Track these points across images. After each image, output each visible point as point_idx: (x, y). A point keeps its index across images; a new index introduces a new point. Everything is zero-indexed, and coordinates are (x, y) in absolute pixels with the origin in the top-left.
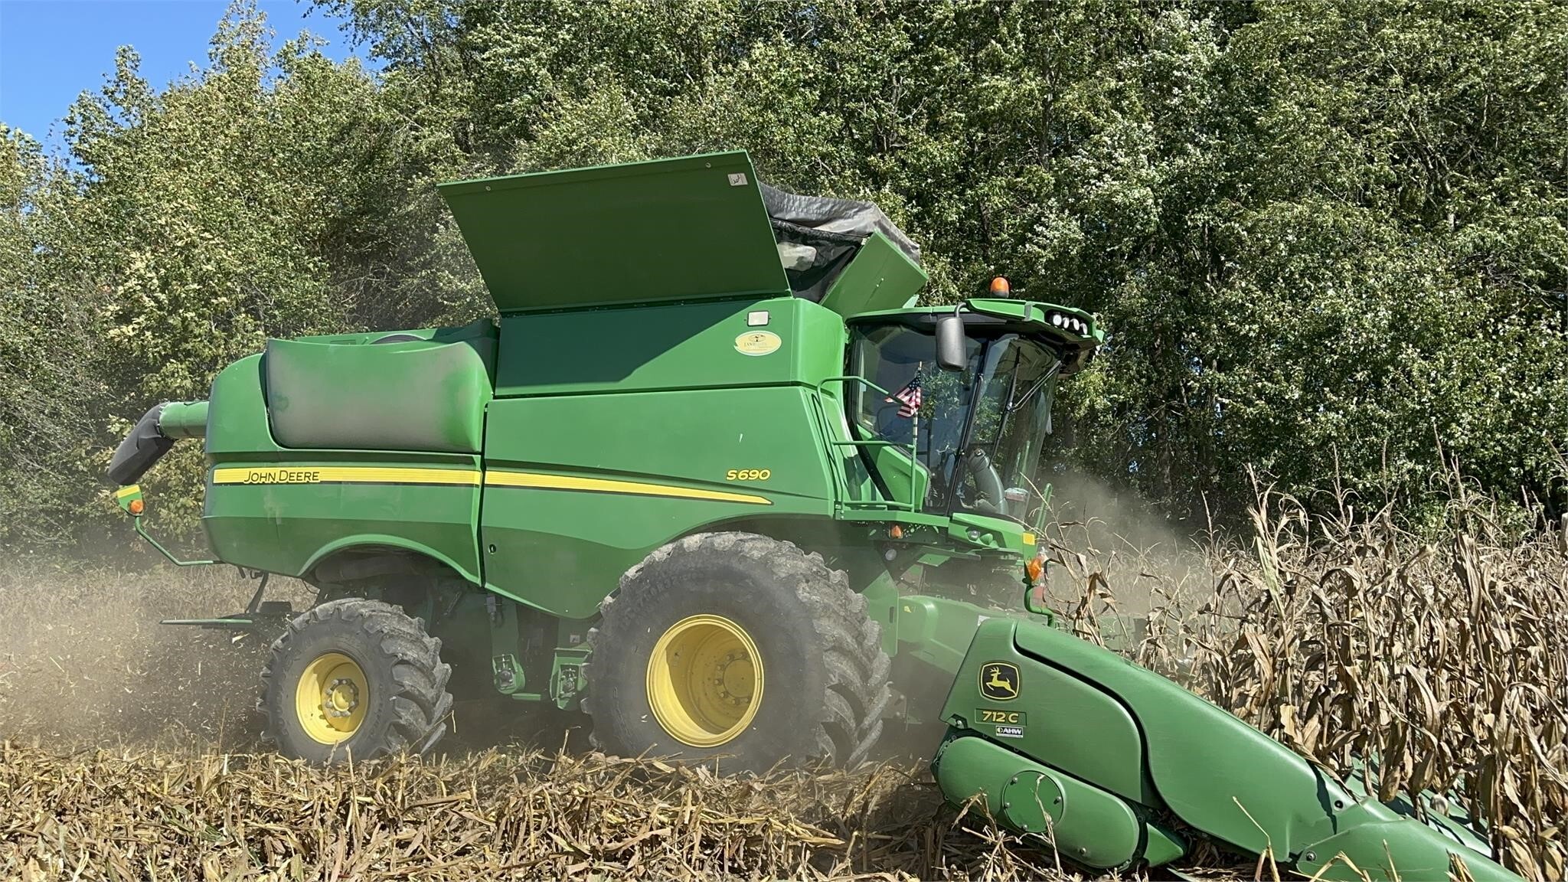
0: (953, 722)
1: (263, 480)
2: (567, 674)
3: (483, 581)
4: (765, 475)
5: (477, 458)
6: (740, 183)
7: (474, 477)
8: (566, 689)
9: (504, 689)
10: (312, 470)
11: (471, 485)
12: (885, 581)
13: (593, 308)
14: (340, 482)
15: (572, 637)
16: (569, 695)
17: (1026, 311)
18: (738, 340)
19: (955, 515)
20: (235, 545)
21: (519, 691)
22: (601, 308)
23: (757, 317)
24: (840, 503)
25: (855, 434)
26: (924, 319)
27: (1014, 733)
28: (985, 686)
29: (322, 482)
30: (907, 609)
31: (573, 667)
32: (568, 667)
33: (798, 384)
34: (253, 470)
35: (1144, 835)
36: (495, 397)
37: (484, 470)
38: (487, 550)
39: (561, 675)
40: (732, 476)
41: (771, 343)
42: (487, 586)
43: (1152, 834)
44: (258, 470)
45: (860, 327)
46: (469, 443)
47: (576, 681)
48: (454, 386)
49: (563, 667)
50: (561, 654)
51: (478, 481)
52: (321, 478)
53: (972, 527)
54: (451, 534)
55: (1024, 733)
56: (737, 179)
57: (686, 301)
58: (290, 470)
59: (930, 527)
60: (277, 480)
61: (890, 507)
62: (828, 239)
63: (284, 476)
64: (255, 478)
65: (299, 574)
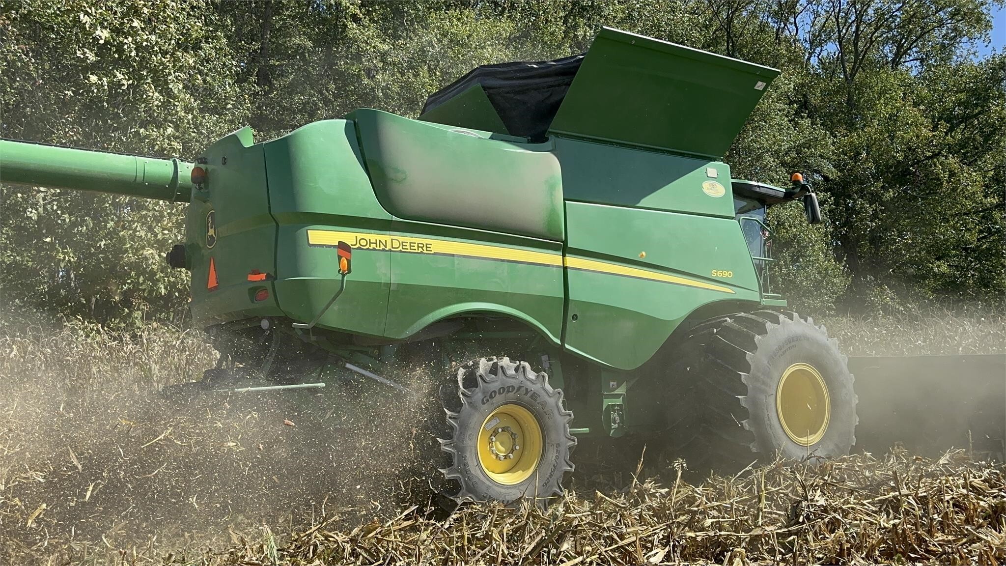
1: (373, 246)
2: (614, 411)
3: (563, 342)
4: (730, 274)
5: (562, 246)
6: (759, 88)
7: (560, 260)
10: (426, 242)
11: (560, 267)
14: (453, 255)
15: (611, 383)
16: (616, 426)
18: (704, 185)
23: (711, 172)
29: (435, 254)
31: (618, 405)
32: (614, 406)
33: (734, 218)
34: (360, 236)
37: (564, 256)
38: (571, 319)
39: (611, 412)
40: (714, 276)
41: (719, 191)
42: (567, 346)
44: (368, 236)
46: (561, 233)
49: (611, 406)
51: (562, 263)
52: (432, 250)
54: (541, 303)
56: (760, 85)
58: (402, 239)
60: (389, 247)
63: (396, 244)
64: (363, 243)
65: (402, 337)
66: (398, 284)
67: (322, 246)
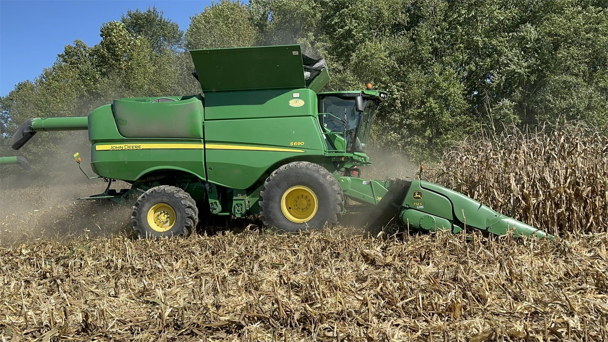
0: (405, 206)
1: (118, 149)
2: (238, 206)
3: (207, 179)
4: (302, 144)
5: (202, 140)
6: (296, 54)
7: (201, 146)
8: (238, 211)
9: (215, 212)
10: (138, 145)
11: (201, 149)
12: (336, 173)
13: (238, 91)
14: (150, 149)
15: (238, 195)
16: (239, 212)
17: (376, 94)
18: (290, 102)
19: (355, 153)
20: (108, 171)
21: (219, 212)
22: (240, 91)
23: (296, 95)
24: (326, 152)
25: (324, 131)
26: (344, 95)
27: (422, 207)
28: (414, 197)
29: (142, 149)
30: (342, 181)
31: (240, 204)
32: (238, 204)
33: (310, 116)
34: (113, 145)
35: (453, 227)
36: (205, 120)
37: (204, 144)
38: (208, 170)
39: (236, 207)
40: (292, 144)
41: (301, 103)
42: (209, 181)
43: (455, 227)
44: (116, 145)
45: (321, 97)
46: (199, 135)
47: (242, 208)
48: (193, 116)
49: (237, 204)
50: (235, 200)
51: (203, 147)
52: (142, 148)
53: (359, 156)
54: (195, 165)
55: (424, 207)
56: (295, 53)
57: (270, 89)
58: (129, 145)
59: (347, 157)
60: (124, 148)
61: (335, 152)
62: (313, 70)
63: (126, 147)
64: (114, 148)
65: (135, 180)
66: (128, 162)
67: (100, 150)
